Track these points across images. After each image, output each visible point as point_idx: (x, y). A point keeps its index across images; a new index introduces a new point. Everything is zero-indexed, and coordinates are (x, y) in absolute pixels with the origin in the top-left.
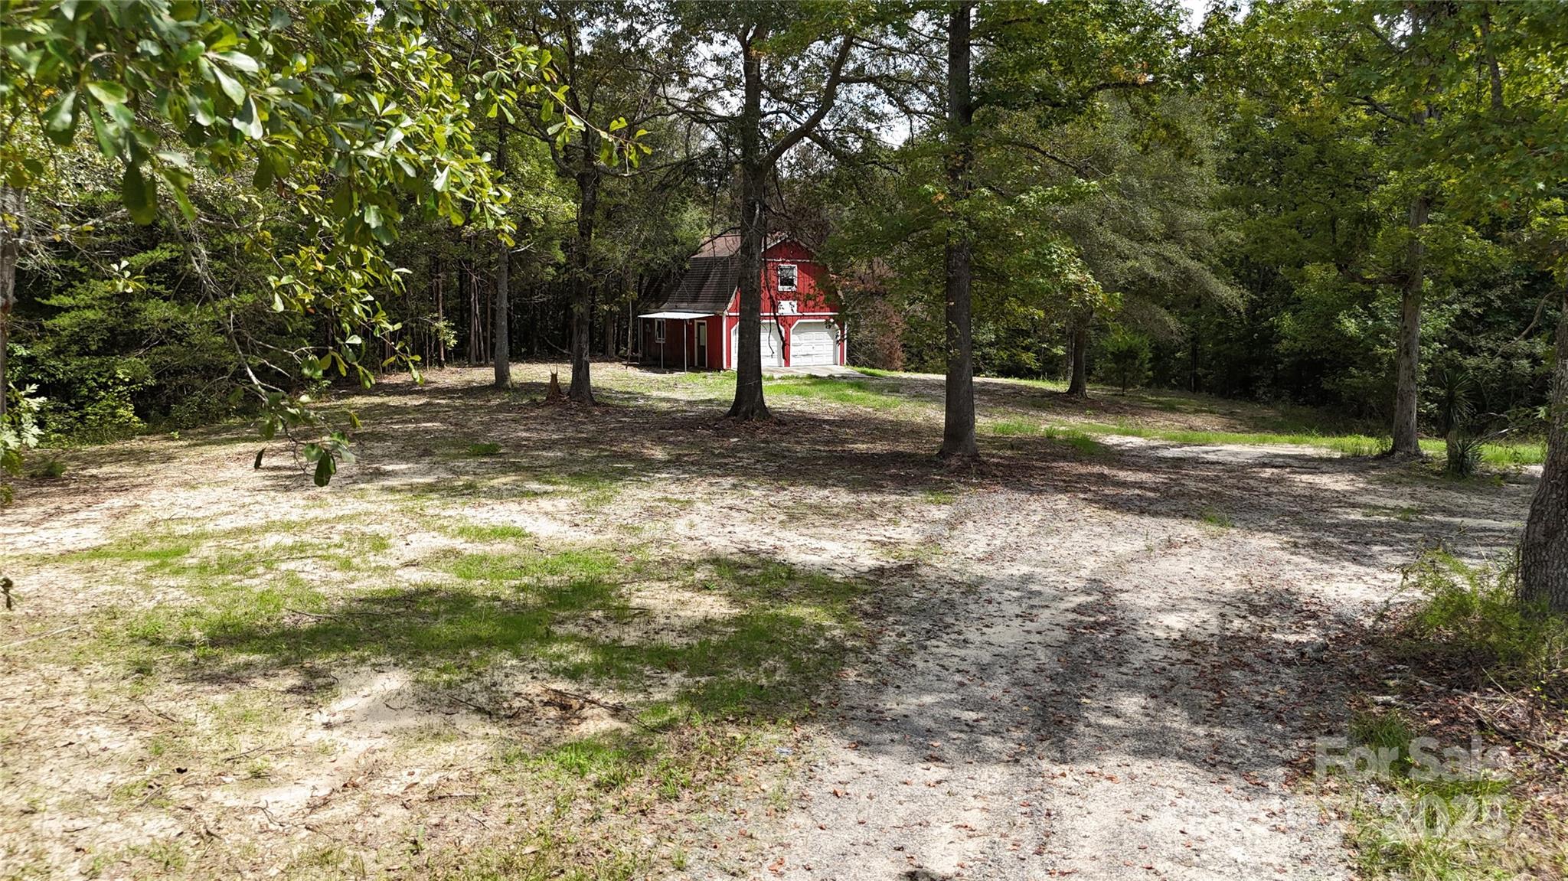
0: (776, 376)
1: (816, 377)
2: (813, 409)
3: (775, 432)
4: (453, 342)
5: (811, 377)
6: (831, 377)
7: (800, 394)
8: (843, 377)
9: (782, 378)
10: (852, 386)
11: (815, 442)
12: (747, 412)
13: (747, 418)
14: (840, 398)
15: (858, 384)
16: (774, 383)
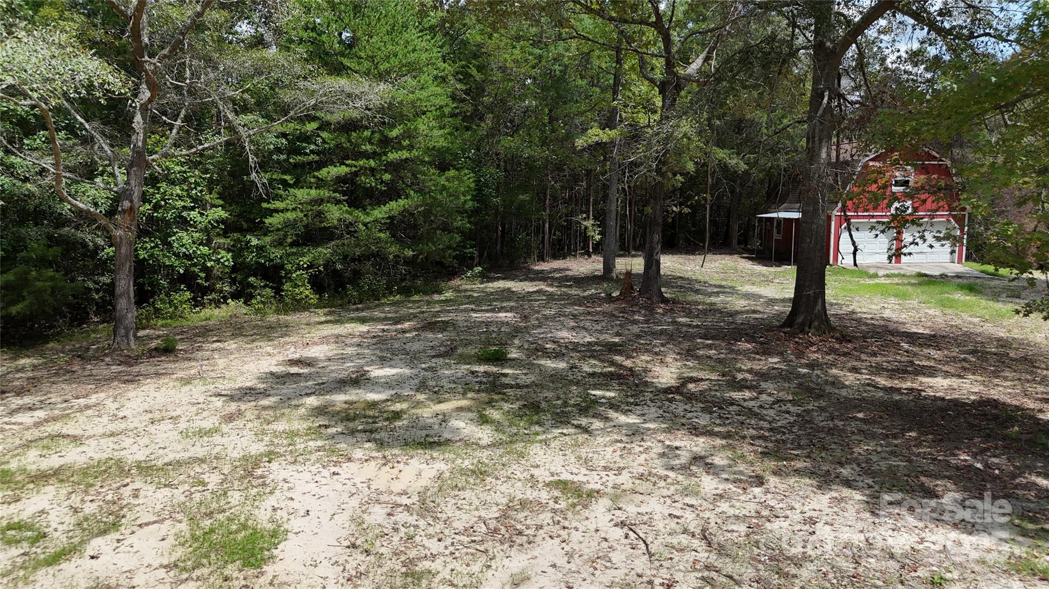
0: (881, 273)
1: (926, 275)
2: (903, 317)
3: (832, 351)
4: (598, 237)
5: (920, 275)
6: (943, 276)
7: (896, 296)
8: (958, 276)
9: (887, 276)
10: (962, 287)
11: (878, 370)
12: (803, 324)
13: (802, 331)
14: (942, 304)
15: (971, 286)
16: (877, 281)
